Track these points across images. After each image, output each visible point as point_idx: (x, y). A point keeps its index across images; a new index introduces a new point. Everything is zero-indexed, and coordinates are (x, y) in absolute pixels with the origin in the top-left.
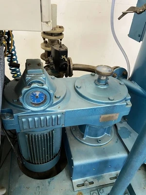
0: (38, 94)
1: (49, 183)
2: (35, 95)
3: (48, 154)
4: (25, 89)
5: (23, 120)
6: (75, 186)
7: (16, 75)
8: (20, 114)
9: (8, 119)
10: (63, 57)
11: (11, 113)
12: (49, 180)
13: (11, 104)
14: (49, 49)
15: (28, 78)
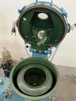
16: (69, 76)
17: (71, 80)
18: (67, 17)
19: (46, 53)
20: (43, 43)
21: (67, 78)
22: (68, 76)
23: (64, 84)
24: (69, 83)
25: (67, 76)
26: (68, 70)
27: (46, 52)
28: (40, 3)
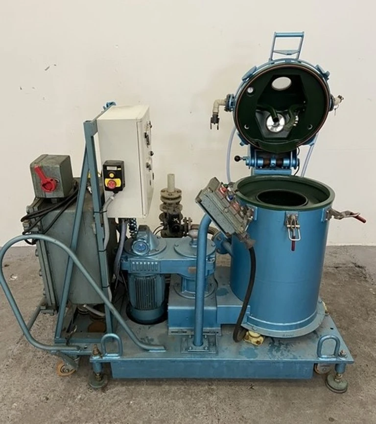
0: (141, 245)
1: (149, 328)
2: (139, 246)
3: (152, 300)
4: (135, 242)
5: (133, 263)
6: (170, 331)
7: (133, 234)
8: (131, 259)
9: (124, 261)
10: (175, 220)
11: (126, 258)
12: (150, 326)
13: (127, 253)
14: (165, 211)
15: (138, 236)
16: (341, 266)
17: (351, 273)
18: (328, 79)
19: (286, 164)
20: (295, 125)
21: (336, 271)
22: (337, 266)
23: (334, 284)
24: (345, 281)
25: (337, 268)
26: (334, 255)
27: (286, 162)
28: (284, 61)
